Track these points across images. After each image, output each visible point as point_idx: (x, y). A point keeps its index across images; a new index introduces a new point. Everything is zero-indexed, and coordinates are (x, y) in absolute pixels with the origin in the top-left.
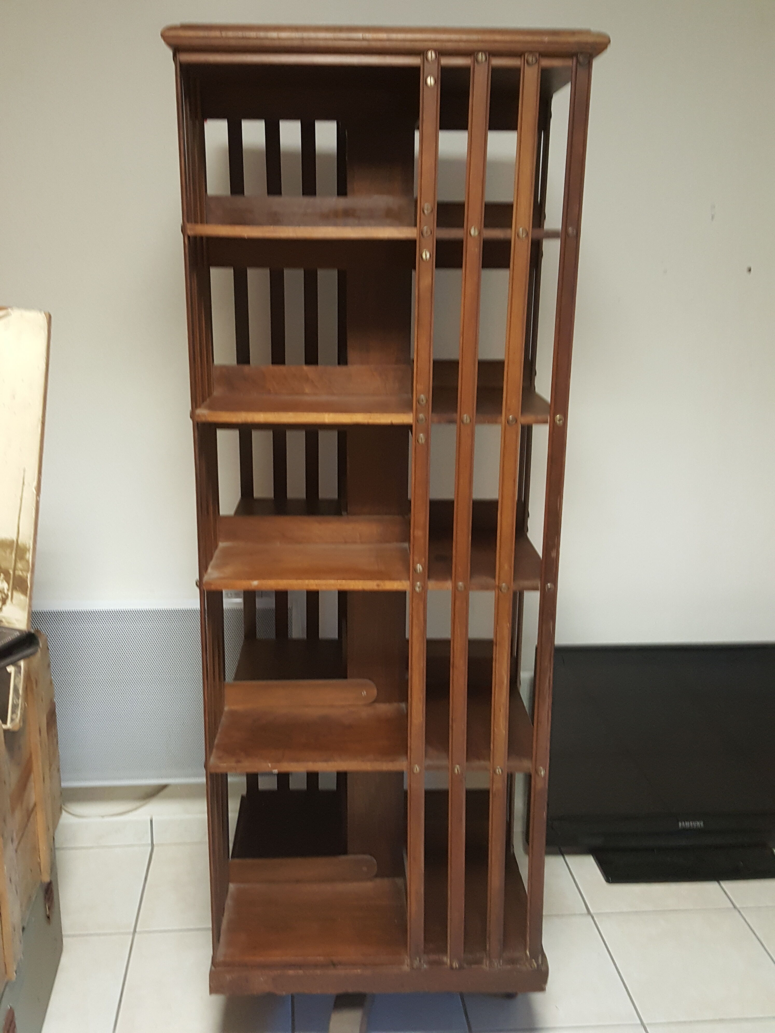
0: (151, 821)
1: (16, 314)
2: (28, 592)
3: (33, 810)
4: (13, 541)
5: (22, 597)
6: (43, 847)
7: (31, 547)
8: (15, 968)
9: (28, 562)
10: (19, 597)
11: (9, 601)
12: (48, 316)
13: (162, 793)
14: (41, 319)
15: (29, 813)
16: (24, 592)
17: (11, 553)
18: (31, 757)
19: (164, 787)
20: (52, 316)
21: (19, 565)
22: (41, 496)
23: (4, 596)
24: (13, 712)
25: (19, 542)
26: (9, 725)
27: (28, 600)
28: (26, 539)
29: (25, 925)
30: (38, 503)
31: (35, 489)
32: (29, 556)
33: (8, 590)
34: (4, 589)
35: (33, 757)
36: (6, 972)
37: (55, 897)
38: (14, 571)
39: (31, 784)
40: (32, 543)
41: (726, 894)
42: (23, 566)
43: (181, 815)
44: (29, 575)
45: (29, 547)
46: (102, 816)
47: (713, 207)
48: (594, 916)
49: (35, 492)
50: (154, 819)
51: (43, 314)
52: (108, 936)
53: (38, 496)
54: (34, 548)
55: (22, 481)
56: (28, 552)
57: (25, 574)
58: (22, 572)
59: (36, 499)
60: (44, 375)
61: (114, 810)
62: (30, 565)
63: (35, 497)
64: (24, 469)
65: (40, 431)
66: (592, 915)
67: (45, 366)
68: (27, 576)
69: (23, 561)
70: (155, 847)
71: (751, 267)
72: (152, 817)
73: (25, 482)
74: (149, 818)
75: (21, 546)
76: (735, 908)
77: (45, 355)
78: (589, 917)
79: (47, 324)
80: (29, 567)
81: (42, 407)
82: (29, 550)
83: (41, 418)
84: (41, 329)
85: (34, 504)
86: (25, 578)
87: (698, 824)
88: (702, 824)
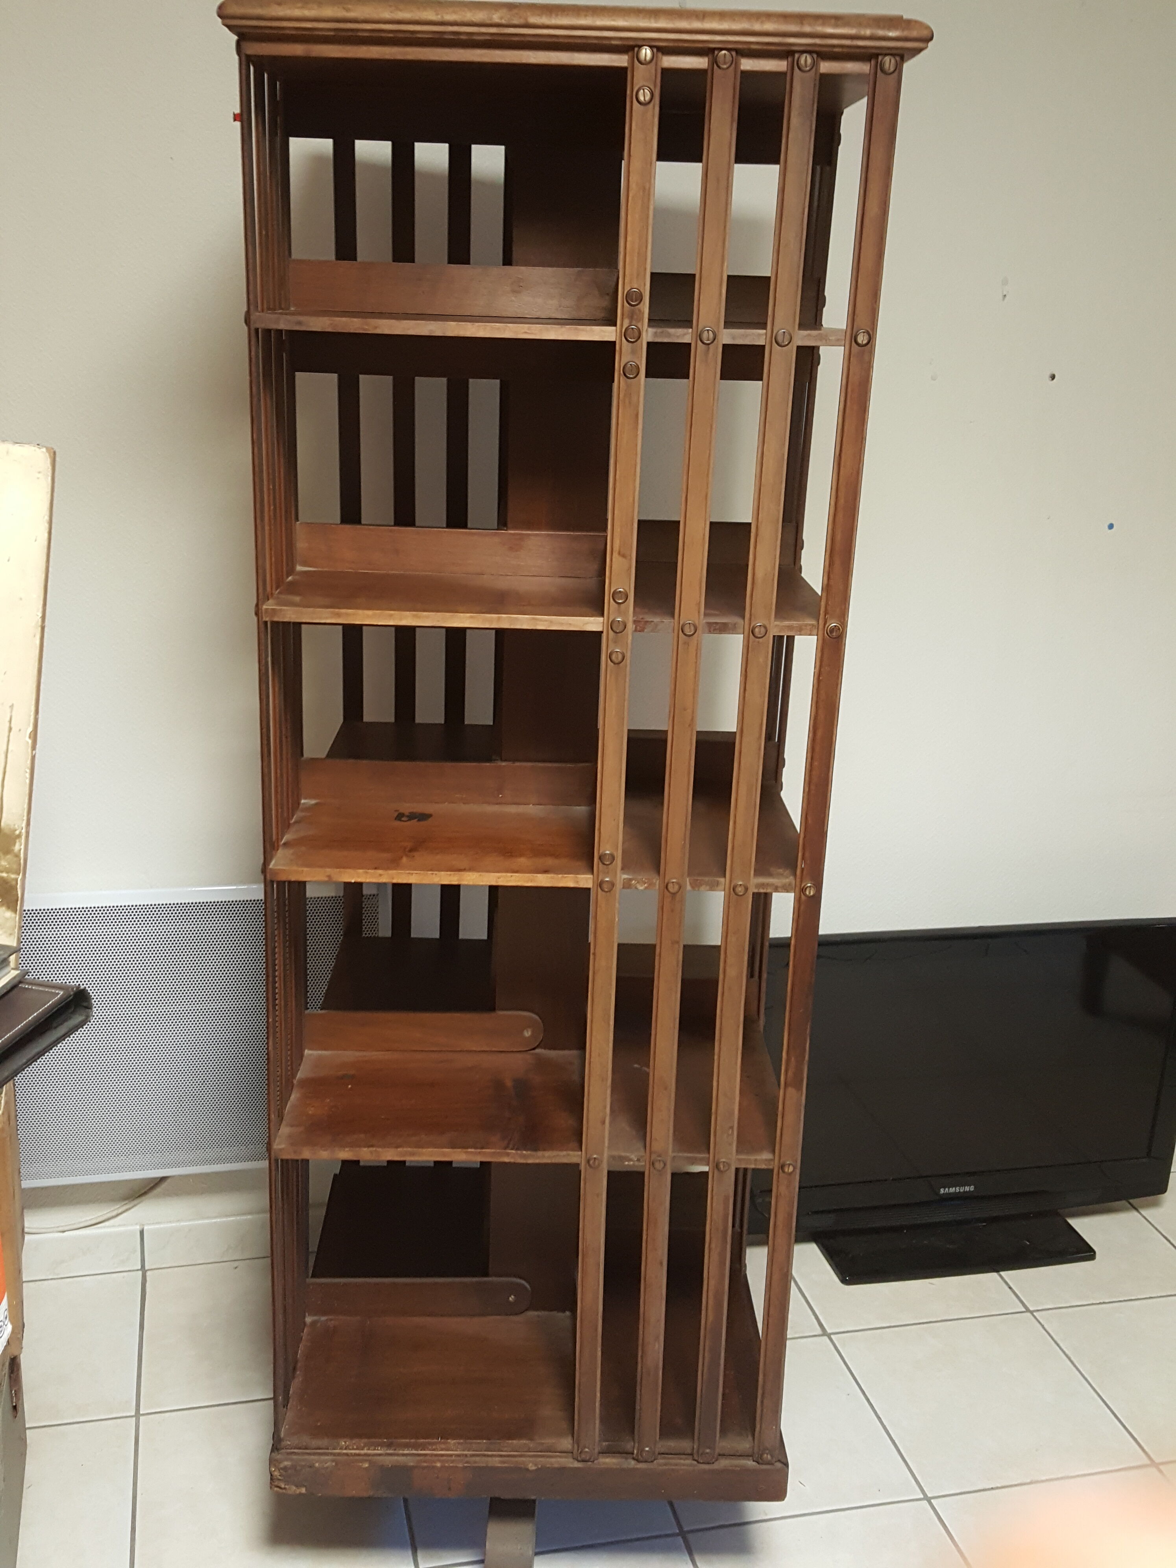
0: (142, 1233)
2: (18, 907)
7: (24, 831)
9: (17, 856)
12: (52, 454)
13: (158, 1190)
14: (38, 457)
16: (11, 906)
19: (163, 1179)
20: (57, 454)
22: (38, 747)
25: (3, 825)
30: (33, 758)
31: (29, 737)
32: (19, 847)
37: (21, 1376)
40: (24, 825)
41: (1010, 1288)
42: (9, 864)
43: (190, 1220)
44: (20, 877)
45: (20, 833)
46: (61, 1229)
47: (1005, 282)
48: (832, 1336)
49: (30, 741)
50: (146, 1228)
51: (44, 450)
52: (97, 1423)
53: (34, 748)
54: (28, 833)
55: (7, 724)
56: (17, 841)
57: (13, 876)
58: (7, 872)
59: (32, 753)
60: (45, 550)
61: (80, 1220)
62: (22, 861)
63: (30, 750)
64: (11, 704)
65: (38, 642)
66: (829, 1336)
67: (46, 535)
68: (16, 880)
69: (9, 856)
70: (148, 1273)
71: (1054, 373)
72: (143, 1225)
73: (12, 725)
74: (138, 1227)
75: (7, 831)
76: (1028, 1310)
77: (47, 518)
78: (826, 1338)
79: (50, 468)
80: (20, 864)
81: (41, 602)
82: (19, 836)
83: (40, 620)
84: (39, 475)
85: (29, 762)
86: (14, 883)
87: (967, 1189)
88: (972, 1188)
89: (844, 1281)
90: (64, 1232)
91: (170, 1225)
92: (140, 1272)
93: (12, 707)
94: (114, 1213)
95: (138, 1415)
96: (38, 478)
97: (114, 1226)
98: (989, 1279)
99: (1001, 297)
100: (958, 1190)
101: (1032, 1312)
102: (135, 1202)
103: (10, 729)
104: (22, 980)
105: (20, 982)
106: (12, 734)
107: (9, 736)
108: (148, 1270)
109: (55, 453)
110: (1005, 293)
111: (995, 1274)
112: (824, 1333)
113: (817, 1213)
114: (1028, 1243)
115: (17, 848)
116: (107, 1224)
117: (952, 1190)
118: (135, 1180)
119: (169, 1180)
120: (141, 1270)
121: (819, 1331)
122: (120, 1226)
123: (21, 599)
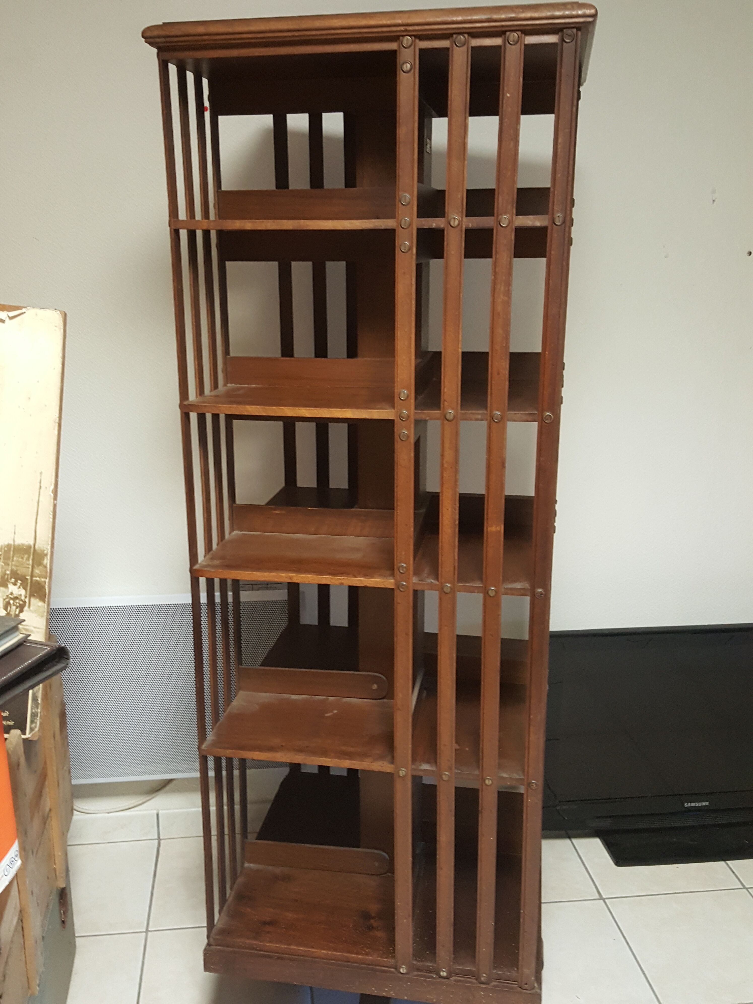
0: (158, 815)
1: (30, 313)
2: (46, 600)
3: (48, 817)
4: (30, 547)
5: (41, 604)
6: (58, 853)
7: (49, 551)
8: (38, 982)
9: (45, 567)
10: (36, 603)
11: (26, 608)
12: (63, 315)
13: (168, 788)
14: (55, 317)
15: (45, 820)
16: (42, 599)
17: (28, 559)
18: (45, 763)
19: (170, 781)
20: (68, 314)
21: (37, 571)
22: (58, 498)
23: (21, 603)
24: (32, 722)
25: (36, 547)
26: (28, 735)
27: (46, 606)
28: (43, 544)
29: (44, 935)
30: (55, 506)
31: (52, 493)
32: (47, 561)
33: (26, 597)
34: (21, 595)
35: (48, 763)
36: (29, 988)
37: (69, 902)
38: (32, 576)
39: (47, 790)
40: (49, 547)
41: (733, 872)
42: (40, 572)
43: (188, 808)
44: (47, 581)
45: (47, 552)
46: (108, 811)
47: (714, 192)
48: (606, 900)
49: (52, 495)
50: (160, 812)
51: (58, 312)
52: (120, 935)
53: (55, 498)
54: (52, 553)
55: (38, 484)
56: (45, 557)
57: (43, 580)
58: (39, 577)
59: (54, 502)
60: (60, 375)
61: (120, 806)
62: (48, 570)
63: (52, 501)
64: (40, 472)
65: (56, 432)
66: (604, 900)
67: (61, 366)
68: (45, 582)
69: (41, 567)
70: (162, 842)
71: (751, 251)
72: (159, 810)
73: (42, 485)
74: (155, 812)
75: (39, 551)
76: (744, 887)
77: (61, 355)
78: (602, 901)
79: (62, 323)
80: (47, 572)
81: (58, 408)
82: (46, 555)
83: (58, 419)
84: (56, 329)
85: (52, 508)
86: (43, 584)
87: (704, 804)
88: (707, 804)
89: (617, 864)
90: (108, 813)
91: (175, 811)
92: (157, 841)
93: (41, 473)
94: (141, 802)
95: (147, 931)
96: (55, 330)
97: (140, 810)
98: (719, 865)
99: (712, 201)
100: (697, 805)
101: (747, 889)
102: (153, 795)
103: (40, 487)
104: (26, 641)
105: (25, 642)
106: (42, 491)
107: (39, 492)
108: (162, 839)
109: (65, 315)
110: (714, 199)
111: (722, 863)
112: (601, 898)
113: (600, 817)
114: (747, 842)
115: (45, 562)
116: (136, 809)
117: (693, 804)
118: (153, 781)
119: (174, 782)
120: (158, 839)
121: (597, 896)
122: (145, 810)
123: (46, 406)
